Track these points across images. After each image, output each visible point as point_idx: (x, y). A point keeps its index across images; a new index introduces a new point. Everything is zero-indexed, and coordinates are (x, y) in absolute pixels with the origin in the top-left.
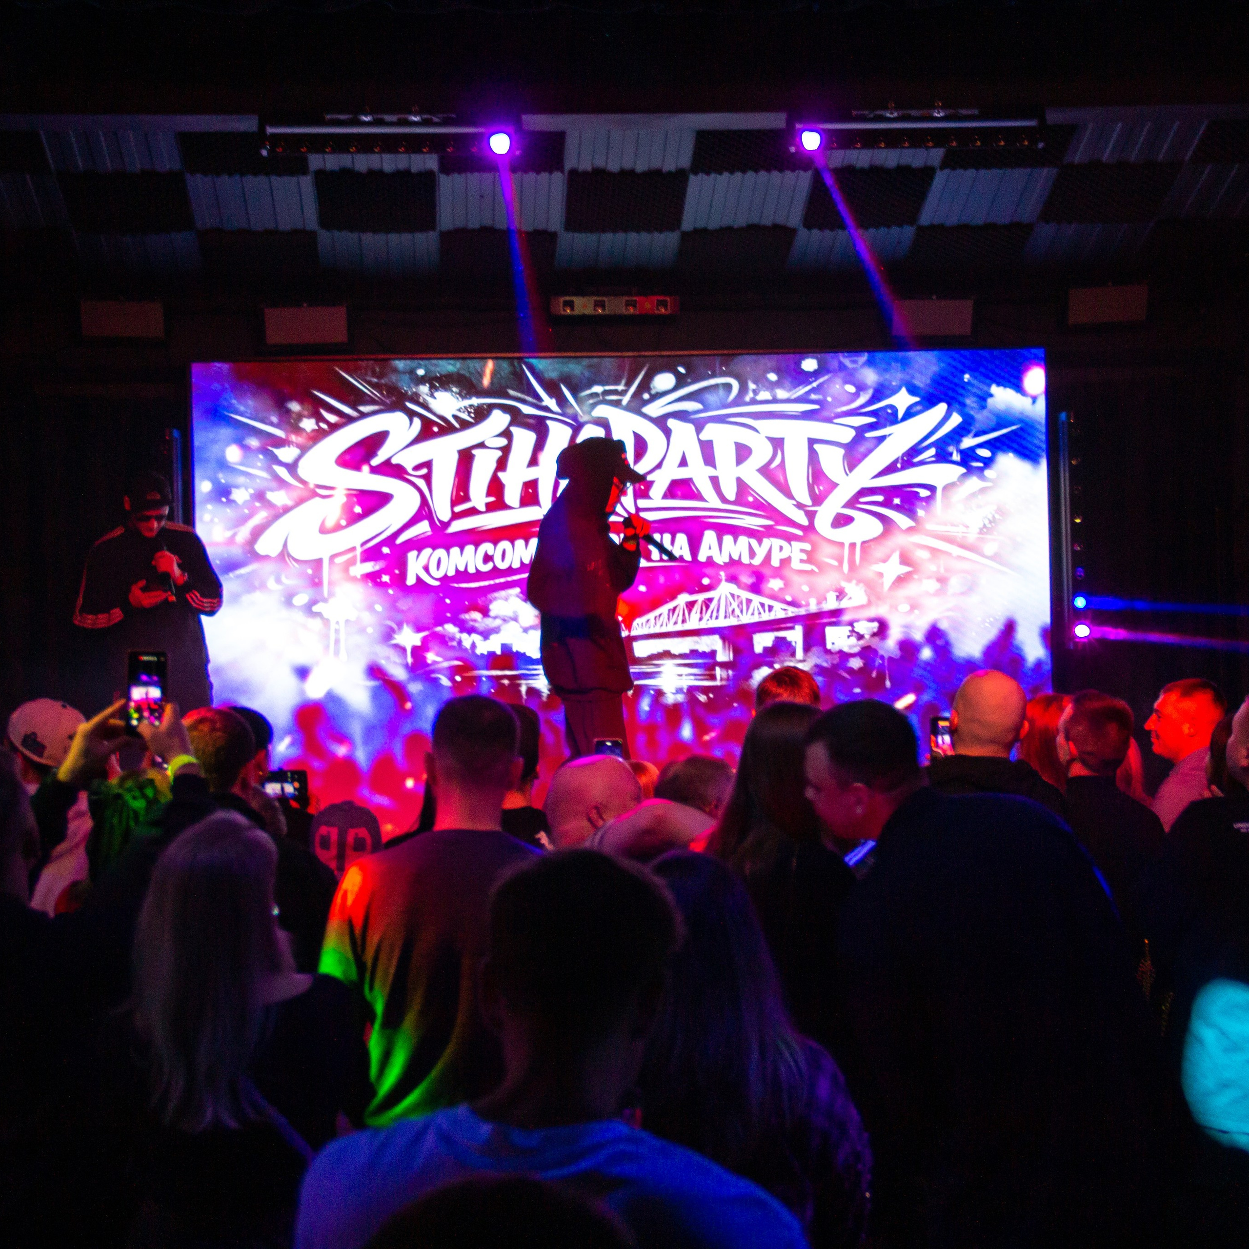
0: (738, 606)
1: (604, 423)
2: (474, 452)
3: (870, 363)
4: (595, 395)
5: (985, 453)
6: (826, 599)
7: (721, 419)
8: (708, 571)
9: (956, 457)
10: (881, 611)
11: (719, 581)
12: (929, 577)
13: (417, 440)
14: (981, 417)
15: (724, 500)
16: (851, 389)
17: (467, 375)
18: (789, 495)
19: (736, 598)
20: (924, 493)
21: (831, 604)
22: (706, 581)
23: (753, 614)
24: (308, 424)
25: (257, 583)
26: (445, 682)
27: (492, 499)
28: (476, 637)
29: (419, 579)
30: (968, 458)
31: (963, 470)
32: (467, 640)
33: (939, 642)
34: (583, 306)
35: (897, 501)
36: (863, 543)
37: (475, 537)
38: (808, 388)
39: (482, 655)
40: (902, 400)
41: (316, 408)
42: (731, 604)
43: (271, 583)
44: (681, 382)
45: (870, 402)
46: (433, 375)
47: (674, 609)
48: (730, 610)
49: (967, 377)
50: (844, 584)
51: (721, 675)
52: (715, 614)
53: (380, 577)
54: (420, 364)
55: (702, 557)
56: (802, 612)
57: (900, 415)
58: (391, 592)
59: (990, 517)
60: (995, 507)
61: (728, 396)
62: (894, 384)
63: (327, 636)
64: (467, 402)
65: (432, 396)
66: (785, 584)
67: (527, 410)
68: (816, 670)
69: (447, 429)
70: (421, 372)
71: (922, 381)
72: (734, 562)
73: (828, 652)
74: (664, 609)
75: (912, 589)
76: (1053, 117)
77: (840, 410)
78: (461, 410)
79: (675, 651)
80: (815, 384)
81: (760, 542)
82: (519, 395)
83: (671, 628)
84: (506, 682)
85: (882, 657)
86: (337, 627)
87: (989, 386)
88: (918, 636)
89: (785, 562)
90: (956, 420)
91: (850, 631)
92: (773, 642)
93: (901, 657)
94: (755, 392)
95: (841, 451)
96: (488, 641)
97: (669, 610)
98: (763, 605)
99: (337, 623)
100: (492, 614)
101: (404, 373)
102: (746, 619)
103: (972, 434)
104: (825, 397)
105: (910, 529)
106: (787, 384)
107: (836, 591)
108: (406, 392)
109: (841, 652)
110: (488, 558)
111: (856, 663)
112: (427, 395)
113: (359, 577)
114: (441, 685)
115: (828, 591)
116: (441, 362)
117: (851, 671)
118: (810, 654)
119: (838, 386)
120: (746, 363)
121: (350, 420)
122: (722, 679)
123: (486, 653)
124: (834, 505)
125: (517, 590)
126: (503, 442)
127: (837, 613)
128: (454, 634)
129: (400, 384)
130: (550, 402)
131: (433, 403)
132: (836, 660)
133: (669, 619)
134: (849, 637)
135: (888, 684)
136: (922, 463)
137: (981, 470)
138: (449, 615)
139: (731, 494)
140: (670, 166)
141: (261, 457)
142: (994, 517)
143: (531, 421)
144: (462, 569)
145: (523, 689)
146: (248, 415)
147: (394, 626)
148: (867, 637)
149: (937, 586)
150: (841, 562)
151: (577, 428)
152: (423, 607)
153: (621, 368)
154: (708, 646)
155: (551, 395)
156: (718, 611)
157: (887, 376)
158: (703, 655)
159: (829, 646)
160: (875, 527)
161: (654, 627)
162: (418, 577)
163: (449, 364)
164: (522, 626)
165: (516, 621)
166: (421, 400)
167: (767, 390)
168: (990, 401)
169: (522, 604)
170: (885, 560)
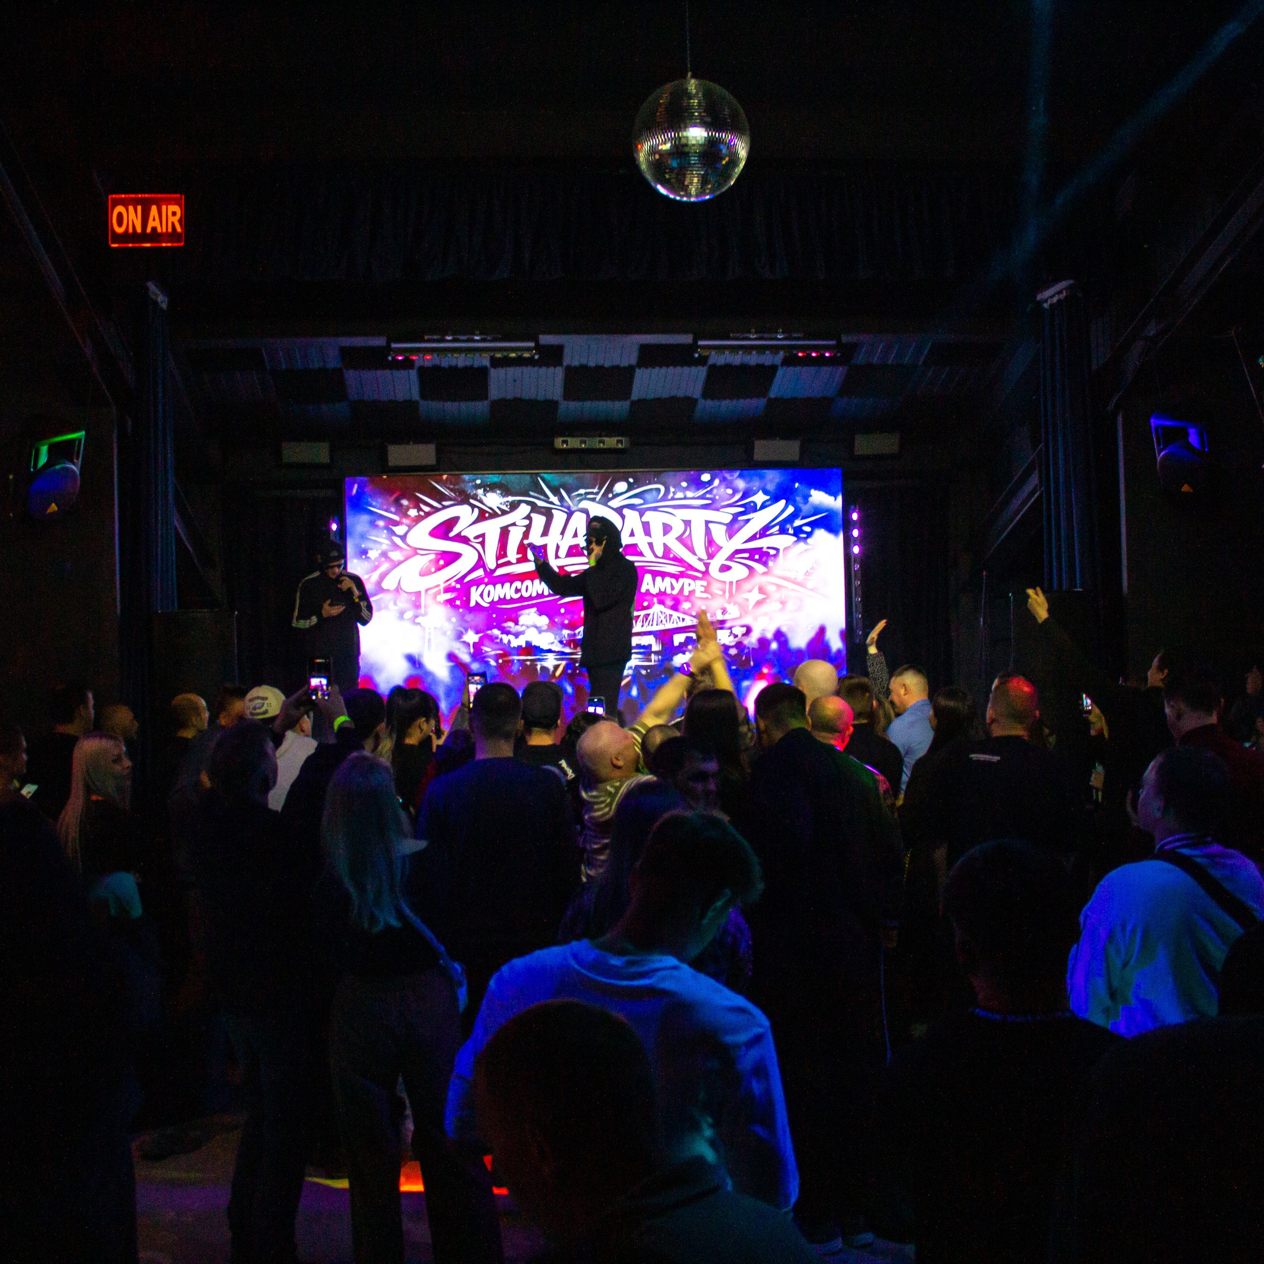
0: (665, 618)
2: (510, 528)
3: (740, 476)
4: (580, 495)
5: (807, 529)
6: (715, 614)
7: (655, 509)
8: (648, 598)
9: (791, 531)
10: (747, 621)
11: (654, 604)
12: (776, 601)
13: (476, 522)
14: (805, 508)
15: (656, 556)
16: (730, 491)
17: (505, 482)
18: (694, 553)
19: (663, 613)
20: (772, 552)
21: (720, 617)
22: (645, 604)
23: (673, 623)
24: (413, 513)
25: (383, 605)
26: (493, 663)
27: (520, 556)
28: (511, 637)
30: (798, 531)
31: (795, 539)
32: (505, 638)
33: (783, 639)
34: (574, 443)
35: (757, 557)
36: (737, 581)
37: (510, 578)
38: (705, 490)
39: (514, 647)
40: (759, 498)
41: (417, 503)
42: (660, 617)
43: (391, 605)
44: (631, 487)
45: (742, 498)
46: (486, 483)
48: (660, 620)
49: (797, 485)
50: (726, 605)
51: (654, 659)
52: (651, 623)
53: (455, 602)
54: (478, 477)
57: (758, 508)
58: (461, 610)
59: (810, 566)
60: (813, 561)
61: (658, 495)
62: (755, 488)
63: (424, 638)
64: (506, 499)
65: (485, 495)
66: (691, 605)
67: (540, 504)
69: (494, 515)
70: (478, 482)
71: (771, 487)
72: (662, 592)
75: (764, 608)
76: (845, 339)
77: (723, 504)
78: (502, 504)
80: (709, 489)
81: (677, 580)
82: (536, 495)
84: (528, 663)
85: (748, 648)
86: (430, 631)
87: (810, 489)
88: (769, 635)
89: (692, 592)
90: (791, 509)
91: (730, 633)
92: (685, 639)
93: (759, 647)
94: (674, 493)
95: (725, 527)
96: (518, 639)
98: (679, 618)
99: (430, 629)
100: (520, 623)
101: (469, 482)
102: (669, 626)
103: (800, 518)
104: (715, 496)
105: (765, 574)
106: (693, 488)
107: (722, 609)
108: (470, 493)
110: (517, 591)
111: (733, 651)
112: (482, 495)
113: (442, 601)
114: (490, 665)
115: (717, 610)
116: (491, 476)
117: (731, 656)
119: (722, 490)
120: (670, 476)
121: (437, 510)
122: (655, 661)
123: (516, 646)
124: (720, 559)
125: (535, 609)
126: (527, 522)
127: (723, 622)
128: (498, 635)
129: (466, 489)
130: (554, 499)
131: (486, 500)
134: (729, 636)
135: (752, 663)
136: (771, 535)
137: (806, 539)
138: (495, 624)
139: (660, 553)
140: (624, 363)
141: (385, 531)
142: (813, 566)
143: (543, 510)
144: (502, 597)
145: (539, 667)
146: (378, 507)
147: (463, 630)
148: (740, 636)
149: (780, 606)
150: (724, 592)
151: (570, 514)
152: (479, 619)
153: (596, 480)
155: (555, 496)
156: (653, 621)
157: (751, 484)
158: (644, 647)
160: (745, 572)
162: (477, 603)
163: (495, 477)
164: (540, 630)
165: (536, 627)
166: (478, 498)
167: (681, 492)
168: (810, 499)
169: (539, 617)
170: (750, 591)
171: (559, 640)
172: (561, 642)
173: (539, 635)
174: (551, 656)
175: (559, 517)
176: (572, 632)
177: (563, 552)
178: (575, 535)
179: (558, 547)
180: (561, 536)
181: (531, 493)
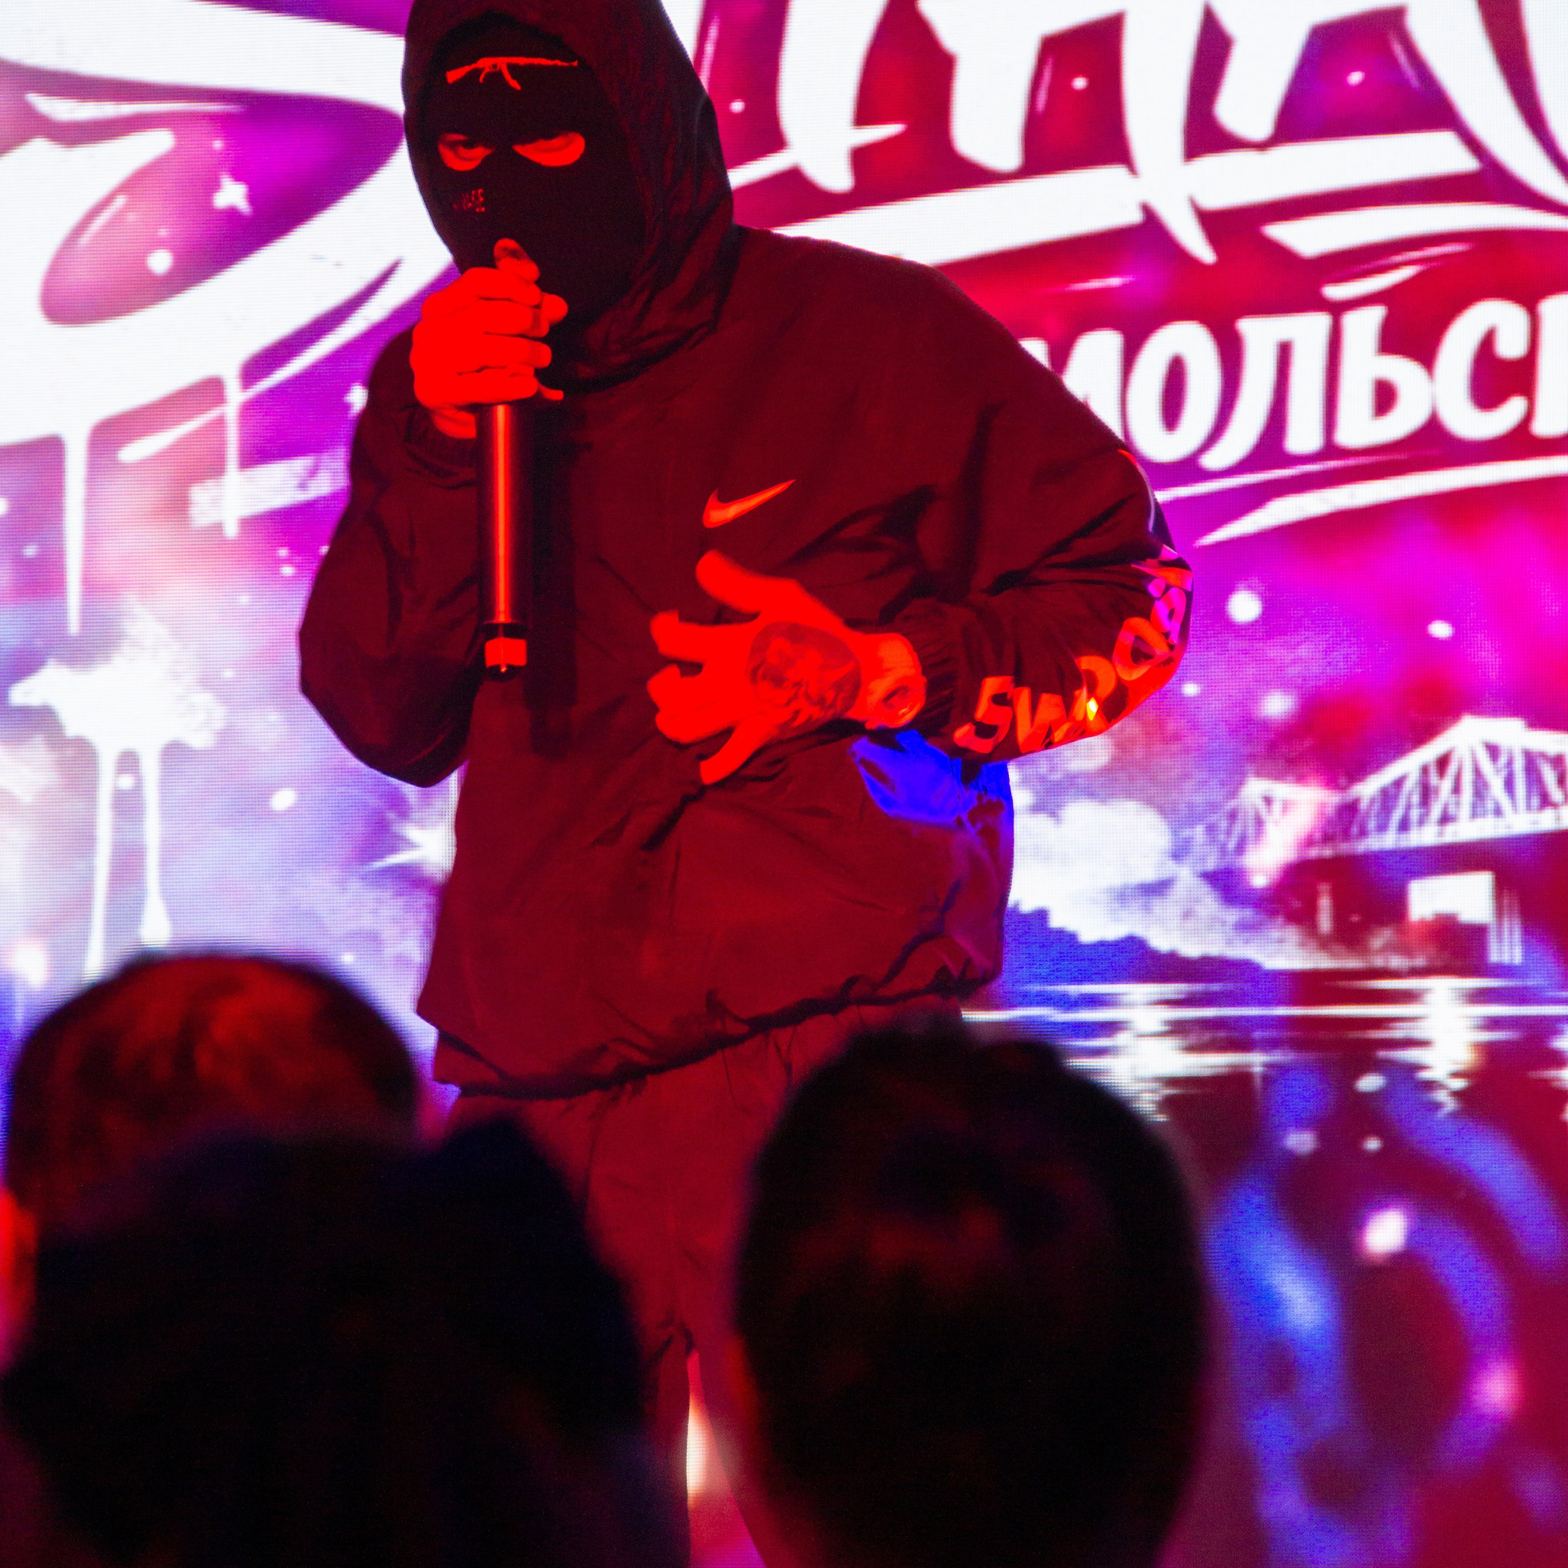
27: (887, 132)
86: (126, 782)
99: (128, 762)
113: (232, 530)
171: (1212, 864)
172: (1227, 883)
176: (1334, 800)
177: (1253, 93)
179: (1213, 50)
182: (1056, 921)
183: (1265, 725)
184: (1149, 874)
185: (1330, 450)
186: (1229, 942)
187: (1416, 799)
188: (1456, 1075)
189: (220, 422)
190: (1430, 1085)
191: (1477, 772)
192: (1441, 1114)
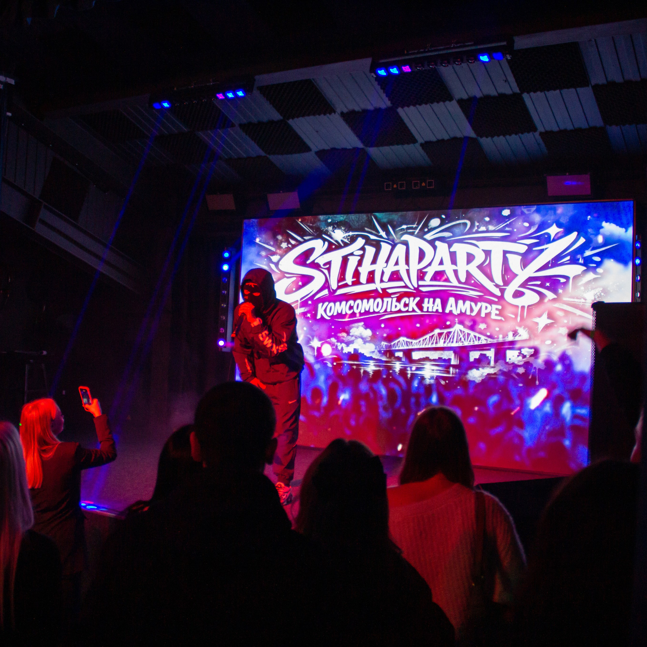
0: (463, 336)
1: (406, 243)
2: (349, 257)
3: (537, 211)
4: (403, 230)
5: (597, 259)
6: (507, 335)
7: (461, 241)
8: (450, 318)
9: (581, 261)
10: (536, 343)
11: (455, 323)
12: (563, 326)
13: (325, 252)
14: (596, 240)
15: (460, 282)
16: (527, 224)
17: (348, 221)
18: (491, 279)
19: (462, 333)
20: (562, 280)
21: (510, 338)
22: (448, 323)
23: (470, 341)
24: (284, 245)
26: (329, 365)
27: (355, 279)
28: (344, 345)
29: (322, 317)
30: (587, 262)
31: (584, 268)
32: (340, 346)
33: (567, 362)
35: (548, 284)
36: (529, 306)
37: (346, 297)
38: (505, 224)
39: (345, 353)
40: (553, 230)
41: (288, 237)
42: (460, 336)
44: (443, 223)
45: (537, 231)
46: (334, 222)
47: (433, 336)
48: (459, 338)
49: (589, 218)
50: (517, 328)
51: (452, 371)
52: (451, 340)
53: (307, 315)
54: (329, 217)
55: (447, 311)
56: (495, 341)
57: (552, 239)
58: (310, 322)
59: (598, 294)
60: (601, 289)
61: (465, 230)
62: (549, 222)
64: (347, 234)
65: (333, 231)
66: (487, 326)
67: (372, 237)
68: (500, 372)
69: (339, 247)
70: (329, 221)
71: (563, 220)
72: (462, 314)
73: (507, 363)
74: (428, 336)
75: (553, 332)
77: (520, 236)
78: (345, 238)
79: (431, 358)
80: (508, 223)
81: (476, 305)
82: (370, 230)
83: (430, 346)
84: (355, 367)
85: (535, 368)
87: (602, 221)
88: (555, 358)
89: (488, 315)
90: (582, 240)
91: (519, 353)
92: (479, 356)
93: (546, 368)
94: (478, 227)
95: (520, 257)
96: (348, 347)
97: (430, 337)
98: (475, 337)
100: (351, 334)
101: (323, 221)
102: (466, 344)
103: (590, 249)
104: (513, 229)
105: (554, 300)
106: (494, 222)
107: (513, 331)
108: (323, 230)
109: (513, 363)
110: (351, 308)
111: (521, 370)
112: (331, 231)
114: (327, 366)
115: (509, 331)
116: (338, 216)
117: (518, 374)
118: (497, 364)
119: (520, 224)
120: (474, 213)
121: (300, 243)
122: (453, 374)
123: (347, 353)
124: (514, 286)
125: (363, 323)
126: (361, 252)
127: (512, 343)
128: (334, 342)
129: (321, 226)
130: (383, 234)
131: (334, 235)
132: (511, 368)
133: (429, 341)
134: (518, 356)
135: (537, 383)
136: (562, 264)
137: (595, 268)
138: (333, 334)
139: (463, 279)
140: (382, 105)
141: (266, 260)
142: (600, 294)
143: (374, 243)
144: (340, 312)
146: (262, 241)
147: (310, 337)
148: (528, 356)
150: (516, 315)
151: (394, 246)
152: (322, 329)
153: (415, 216)
154: (447, 356)
155: (383, 231)
156: (453, 339)
157: (546, 218)
158: (445, 360)
159: (508, 360)
160: (536, 298)
161: (422, 345)
162: (322, 315)
163: (341, 216)
164: (365, 341)
165: (362, 338)
166: (329, 234)
167: (484, 226)
168: (601, 230)
169: (365, 330)
170: (540, 316)
171: (378, 350)
172: (380, 352)
173: (364, 345)
174: (372, 363)
175: (385, 248)
176: (389, 344)
177: (386, 277)
178: (397, 263)
179: (383, 273)
180: (386, 264)
181: (366, 229)
182: (365, 354)
183: (384, 337)
184: (373, 351)
185: (391, 311)
186: (380, 357)
187: (396, 345)
188: (398, 371)
189: (298, 304)
190: (396, 372)
191: (402, 343)
192: (397, 375)
